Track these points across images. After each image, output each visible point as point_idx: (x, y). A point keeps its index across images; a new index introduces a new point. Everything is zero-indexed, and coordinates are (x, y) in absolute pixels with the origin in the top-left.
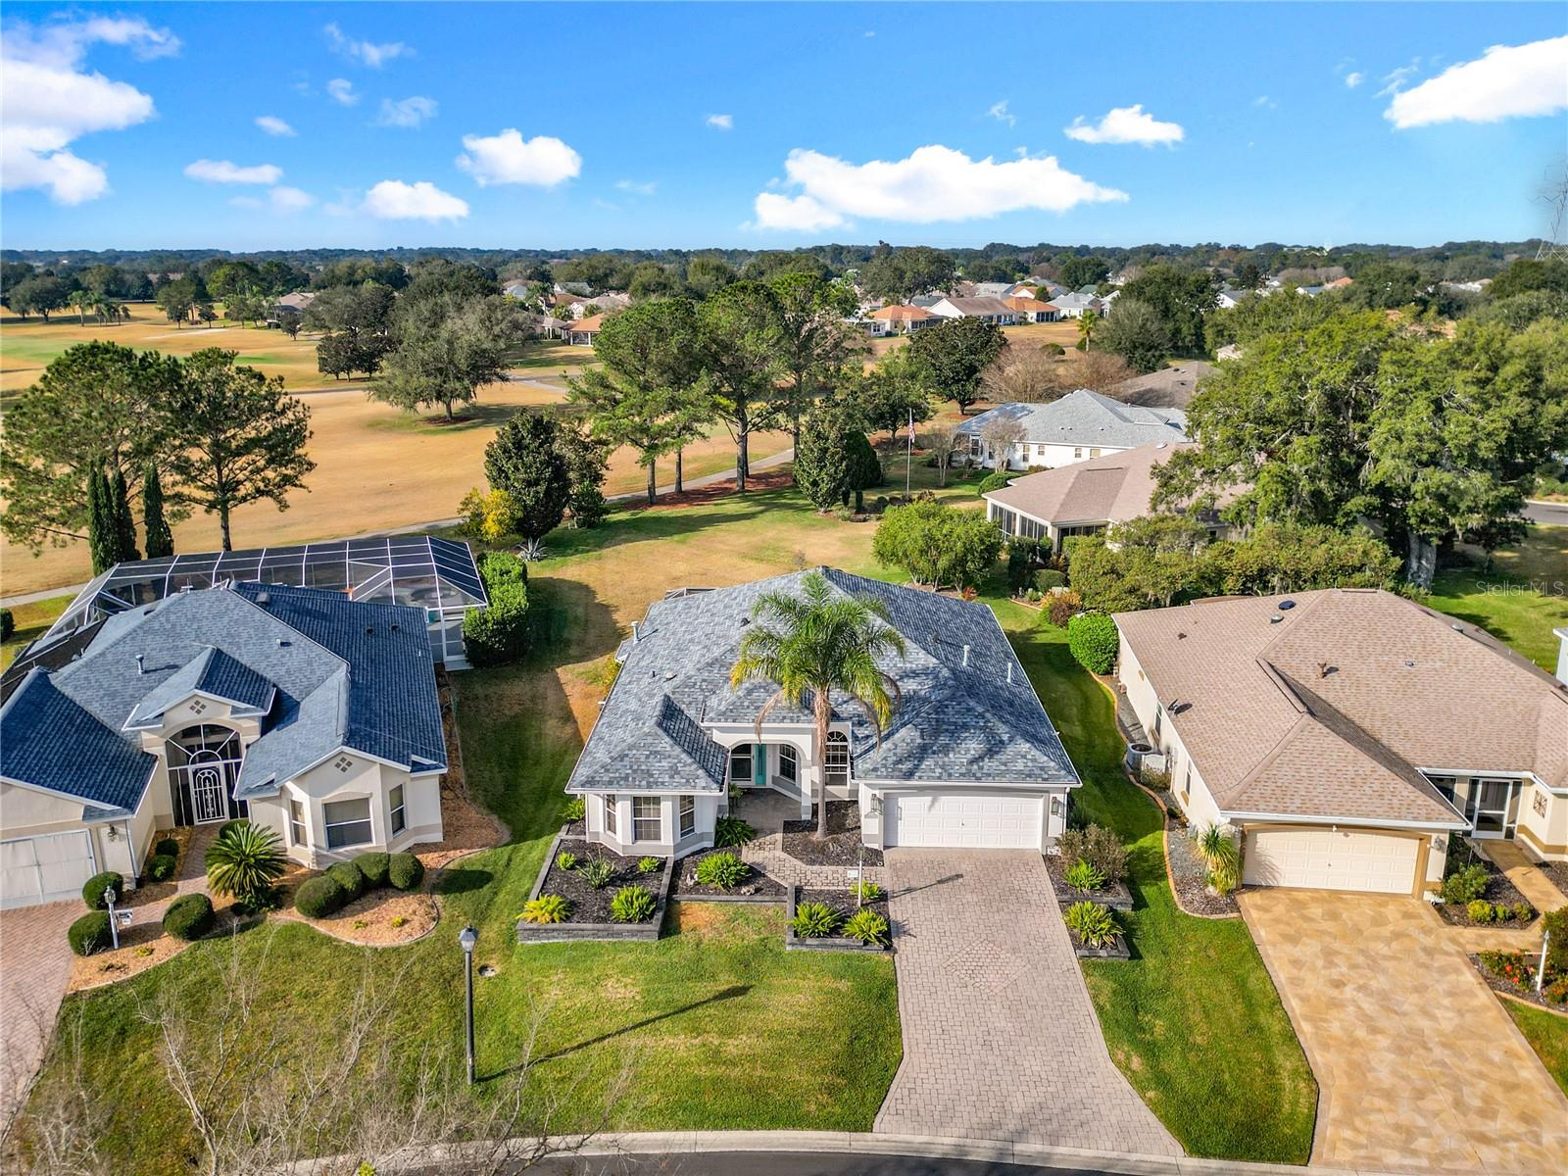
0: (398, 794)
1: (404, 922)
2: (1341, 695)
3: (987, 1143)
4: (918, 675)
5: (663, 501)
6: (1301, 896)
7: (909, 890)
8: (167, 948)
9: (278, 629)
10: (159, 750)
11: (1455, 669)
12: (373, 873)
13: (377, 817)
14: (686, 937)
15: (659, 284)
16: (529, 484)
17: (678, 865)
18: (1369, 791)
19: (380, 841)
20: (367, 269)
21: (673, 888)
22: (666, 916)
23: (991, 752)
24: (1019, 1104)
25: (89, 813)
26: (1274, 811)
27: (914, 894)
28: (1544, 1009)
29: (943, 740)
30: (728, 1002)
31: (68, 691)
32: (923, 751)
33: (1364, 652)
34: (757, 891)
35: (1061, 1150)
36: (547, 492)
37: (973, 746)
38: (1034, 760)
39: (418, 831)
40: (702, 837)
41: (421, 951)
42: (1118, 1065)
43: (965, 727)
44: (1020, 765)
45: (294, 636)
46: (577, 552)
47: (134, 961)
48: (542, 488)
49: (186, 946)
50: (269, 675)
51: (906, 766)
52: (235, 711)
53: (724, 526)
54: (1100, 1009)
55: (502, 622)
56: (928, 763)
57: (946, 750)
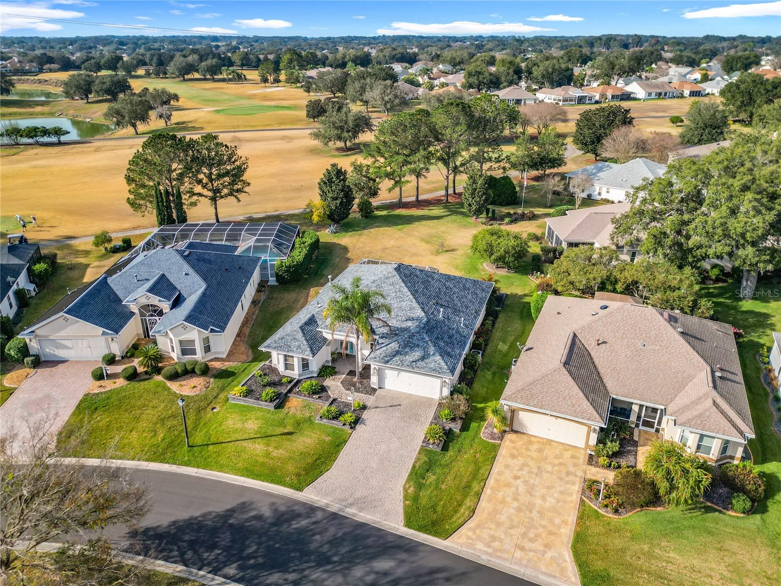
0: (206, 340)
1: (195, 387)
2: (602, 355)
3: (338, 506)
4: (414, 320)
5: (406, 205)
6: (533, 439)
7: (376, 407)
8: (121, 382)
9: (186, 268)
10: (136, 311)
11: (664, 351)
12: (189, 368)
13: (199, 347)
14: (285, 410)
15: (476, 72)
16: (334, 199)
17: (299, 382)
18: (569, 403)
19: (199, 356)
20: (351, 55)
21: (290, 391)
22: (280, 401)
23: (423, 358)
24: (359, 494)
25: (104, 333)
26: (523, 404)
27: (377, 409)
28: (596, 508)
29: (407, 350)
30: (284, 437)
31: (112, 285)
32: (397, 353)
33: (624, 336)
34: (319, 397)
35: (361, 514)
36: (341, 203)
37: (417, 354)
38: (439, 364)
39: (216, 353)
40: (312, 372)
41: (196, 398)
42: (404, 488)
43: (418, 346)
44: (432, 366)
45: (191, 271)
46: (353, 230)
47: (109, 385)
48: (338, 202)
49: (126, 382)
50: (178, 287)
51: (386, 359)
52: (160, 301)
53: (424, 222)
54: (414, 467)
55: (289, 267)
56: (397, 358)
57: (406, 354)
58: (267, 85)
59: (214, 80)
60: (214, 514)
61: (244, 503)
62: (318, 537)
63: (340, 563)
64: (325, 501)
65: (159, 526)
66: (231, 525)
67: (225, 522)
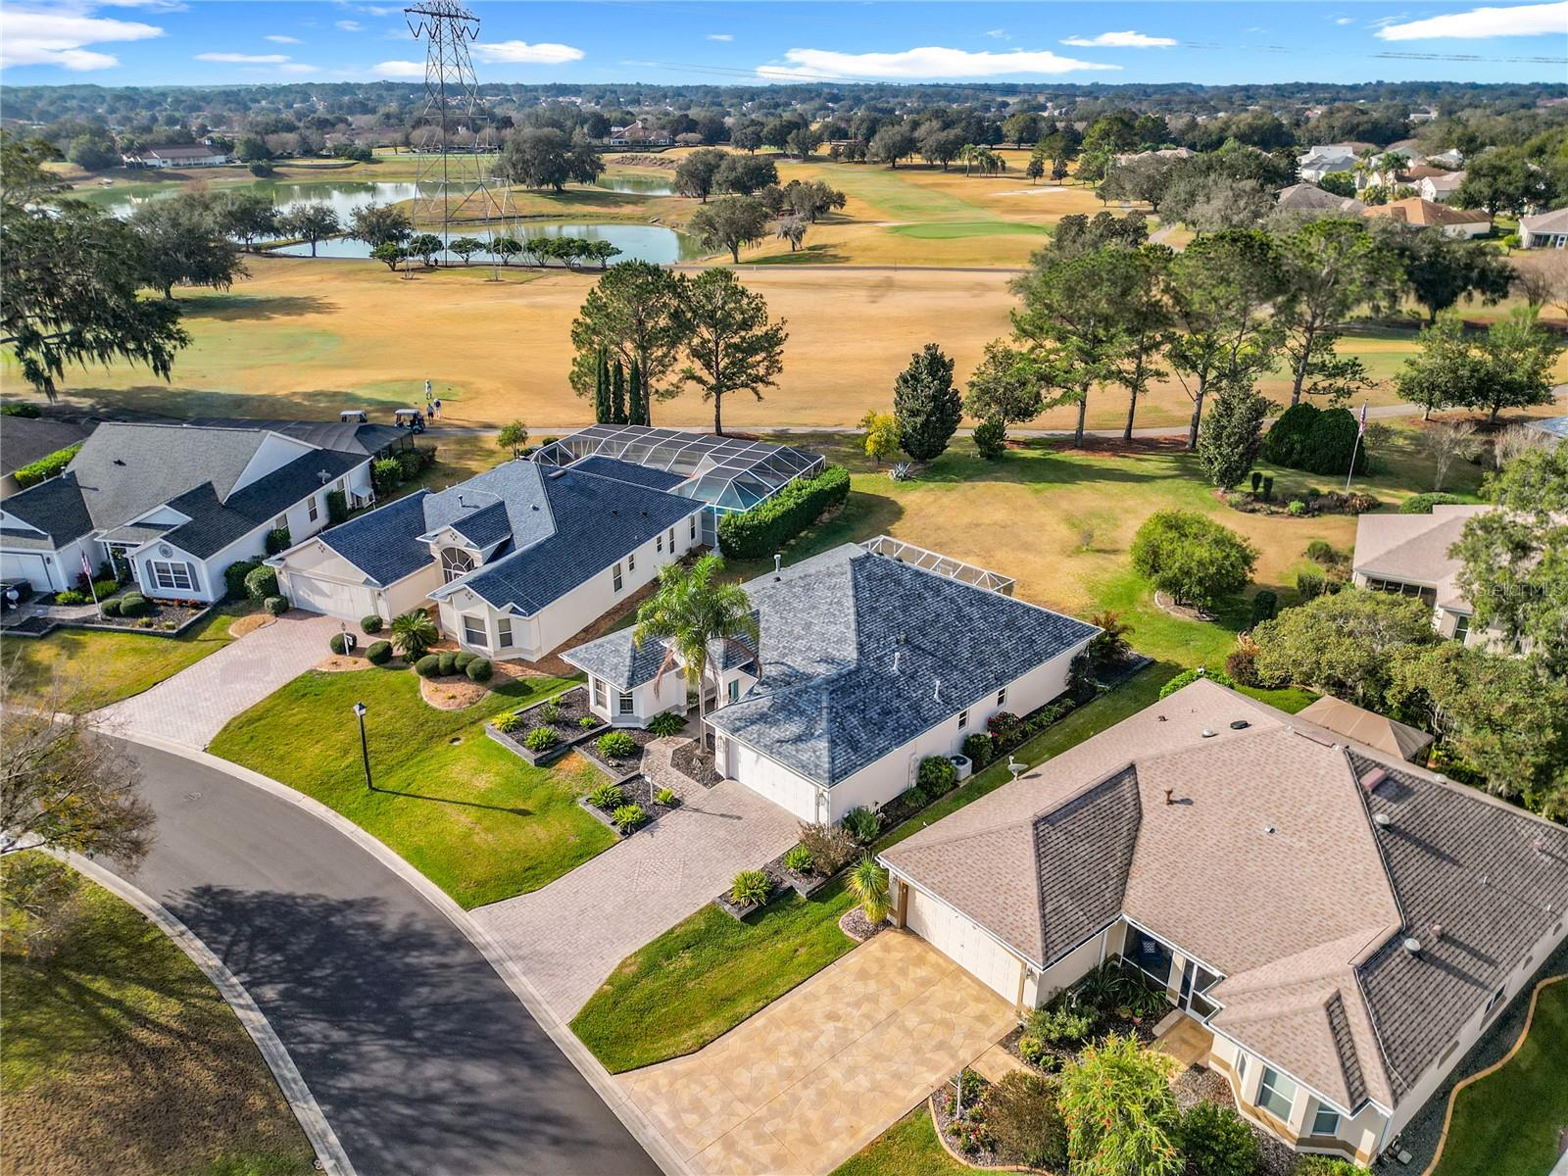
0: (505, 624)
1: (453, 697)
2: (1165, 827)
3: (500, 952)
4: (833, 662)
6: (932, 957)
7: (697, 810)
8: (364, 664)
9: (541, 498)
10: (438, 556)
11: (1312, 858)
12: (458, 663)
13: (491, 632)
14: (546, 772)
16: (914, 413)
17: (610, 730)
18: (1000, 901)
19: (490, 650)
21: (579, 743)
22: (551, 754)
23: (798, 739)
24: (546, 946)
25: (367, 582)
27: (696, 815)
29: (781, 716)
30: (511, 816)
31: (426, 506)
32: (763, 718)
33: (1239, 800)
34: (618, 765)
35: (523, 979)
37: (793, 728)
38: (818, 757)
39: (521, 650)
40: (637, 719)
41: (443, 716)
42: (623, 962)
43: (802, 713)
44: (804, 757)
45: (544, 506)
47: (348, 664)
49: (371, 666)
50: (514, 527)
51: (738, 723)
52: (468, 545)
54: (671, 931)
55: (742, 528)
56: (755, 727)
57: (776, 723)
58: (1038, 181)
59: (946, 169)
60: (322, 901)
61: (374, 899)
62: (424, 991)
63: (420, 1043)
64: (488, 938)
65: (240, 892)
66: (330, 925)
67: (326, 917)
